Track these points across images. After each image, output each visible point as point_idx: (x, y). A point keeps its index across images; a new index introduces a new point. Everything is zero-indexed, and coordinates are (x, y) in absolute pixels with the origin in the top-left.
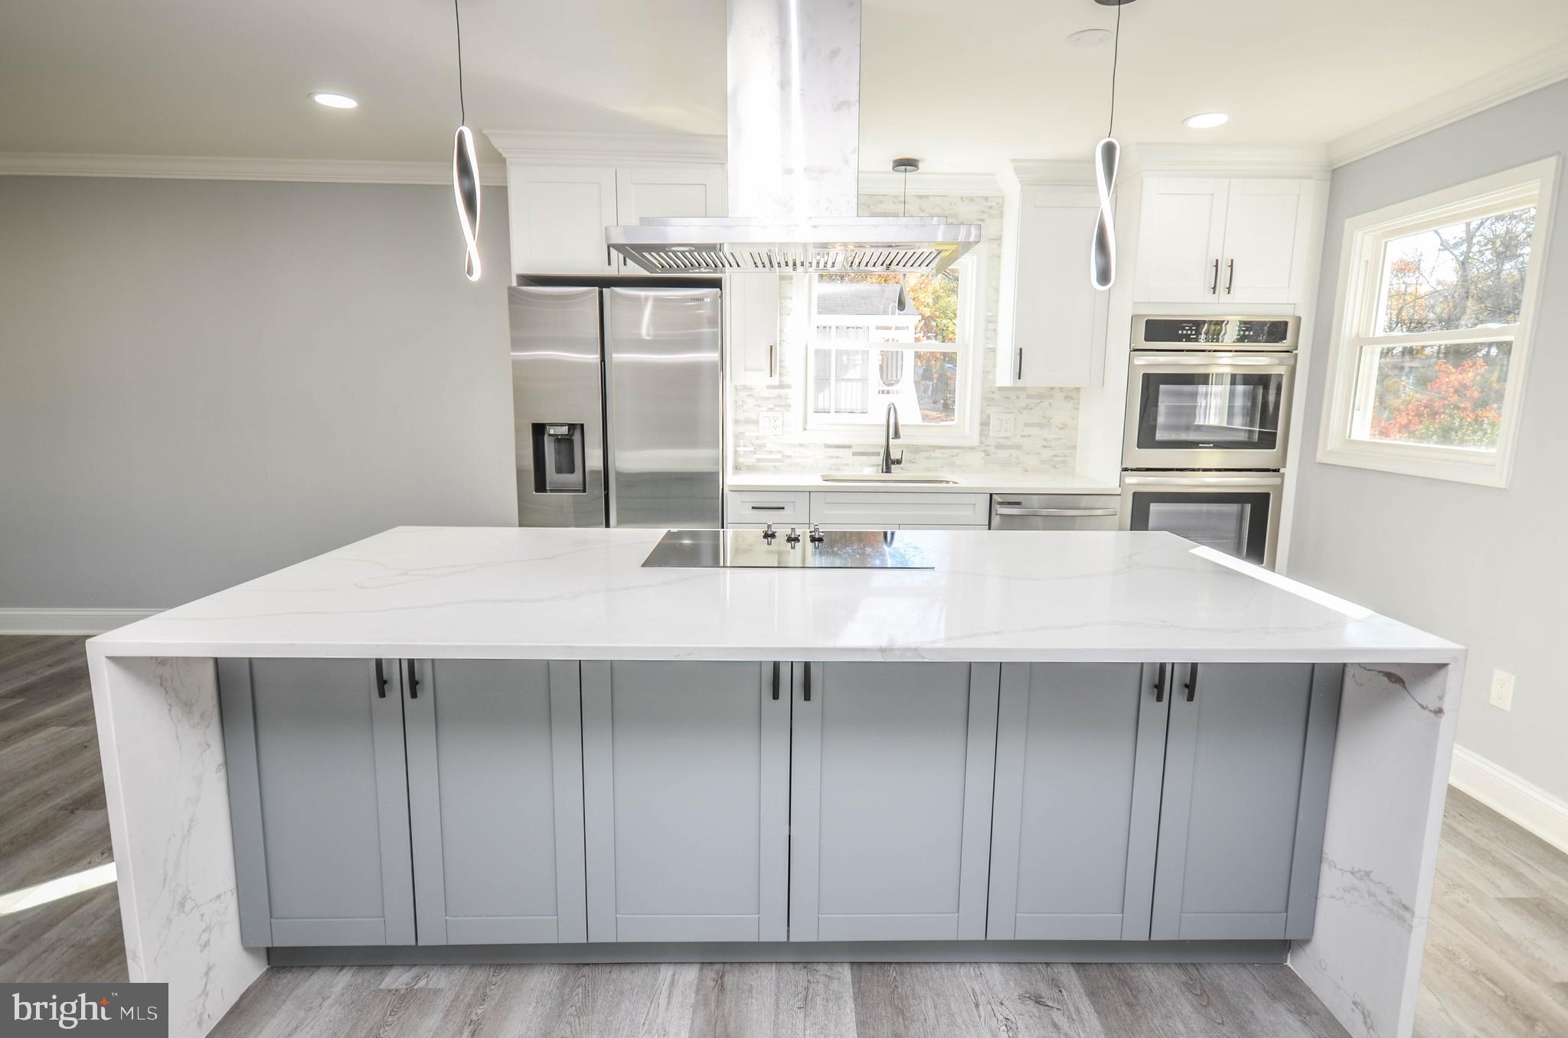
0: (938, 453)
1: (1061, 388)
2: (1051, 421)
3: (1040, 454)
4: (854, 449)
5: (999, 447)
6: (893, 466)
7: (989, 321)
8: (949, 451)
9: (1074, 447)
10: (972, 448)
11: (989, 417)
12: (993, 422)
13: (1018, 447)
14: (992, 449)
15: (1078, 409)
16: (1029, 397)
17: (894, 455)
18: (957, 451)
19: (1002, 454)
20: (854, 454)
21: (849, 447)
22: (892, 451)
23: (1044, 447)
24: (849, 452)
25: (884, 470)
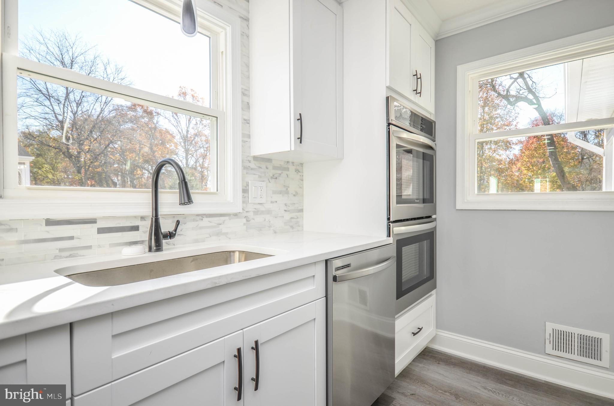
0: (206, 222)
1: (293, 163)
2: (289, 189)
3: (283, 216)
4: (101, 224)
5: (257, 212)
6: (164, 242)
7: (244, 94)
8: (216, 220)
9: (301, 210)
10: (236, 215)
11: (248, 185)
12: (251, 189)
13: (269, 212)
14: (251, 215)
15: (303, 180)
16: (275, 168)
17: (166, 227)
18: (223, 218)
19: (259, 219)
20: (101, 231)
21: (93, 221)
22: (161, 221)
23: (285, 211)
24: (93, 228)
25: (154, 248)
